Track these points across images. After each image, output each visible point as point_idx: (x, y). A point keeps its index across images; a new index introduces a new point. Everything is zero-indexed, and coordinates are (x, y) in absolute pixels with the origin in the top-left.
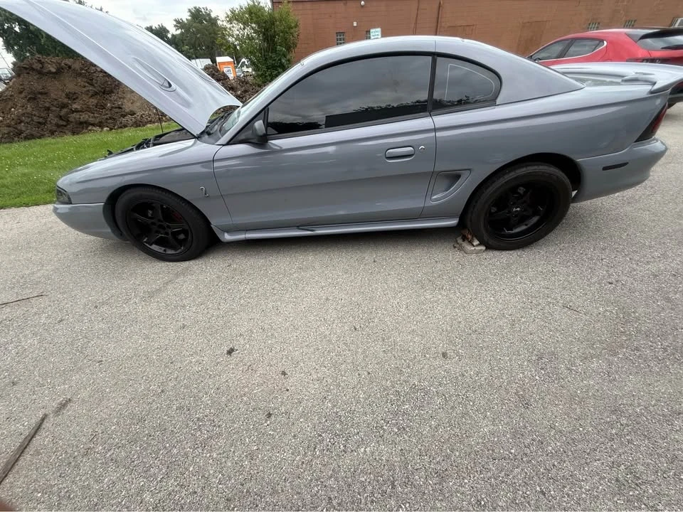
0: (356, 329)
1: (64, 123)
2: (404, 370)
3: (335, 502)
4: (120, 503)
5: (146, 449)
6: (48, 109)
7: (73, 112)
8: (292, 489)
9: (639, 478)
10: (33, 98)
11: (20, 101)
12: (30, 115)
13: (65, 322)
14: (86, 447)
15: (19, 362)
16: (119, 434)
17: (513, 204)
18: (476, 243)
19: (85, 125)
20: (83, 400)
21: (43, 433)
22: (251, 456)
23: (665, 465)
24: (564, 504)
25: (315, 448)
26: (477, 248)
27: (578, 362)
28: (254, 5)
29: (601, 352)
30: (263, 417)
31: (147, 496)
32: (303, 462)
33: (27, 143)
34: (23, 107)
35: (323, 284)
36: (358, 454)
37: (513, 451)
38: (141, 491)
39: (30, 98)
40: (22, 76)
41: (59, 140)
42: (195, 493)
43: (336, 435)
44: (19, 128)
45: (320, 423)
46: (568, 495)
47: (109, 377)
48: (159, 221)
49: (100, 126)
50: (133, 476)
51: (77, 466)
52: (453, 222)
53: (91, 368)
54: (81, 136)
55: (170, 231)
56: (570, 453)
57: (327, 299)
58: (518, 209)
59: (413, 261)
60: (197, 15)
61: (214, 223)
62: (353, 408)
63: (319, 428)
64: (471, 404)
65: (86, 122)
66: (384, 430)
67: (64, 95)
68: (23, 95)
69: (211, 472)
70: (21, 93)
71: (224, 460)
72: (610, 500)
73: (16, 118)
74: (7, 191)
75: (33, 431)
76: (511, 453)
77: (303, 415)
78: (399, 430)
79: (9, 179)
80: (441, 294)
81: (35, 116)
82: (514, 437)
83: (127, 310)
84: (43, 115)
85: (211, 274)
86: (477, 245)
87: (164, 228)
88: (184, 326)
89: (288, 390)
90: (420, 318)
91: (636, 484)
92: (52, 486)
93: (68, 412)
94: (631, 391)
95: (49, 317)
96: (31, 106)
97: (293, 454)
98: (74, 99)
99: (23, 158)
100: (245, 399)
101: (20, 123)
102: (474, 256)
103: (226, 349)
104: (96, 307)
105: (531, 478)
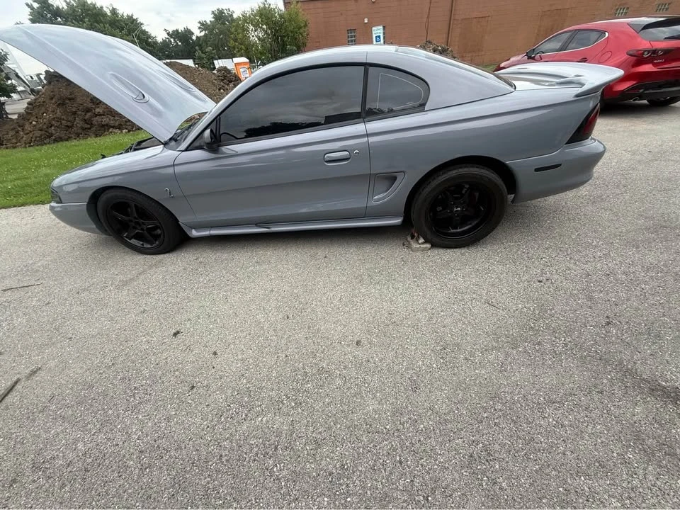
0: (288, 318)
1: (89, 126)
2: (318, 355)
3: (224, 459)
4: (59, 449)
5: (88, 409)
6: (75, 113)
7: (96, 115)
8: (193, 447)
9: (491, 455)
10: (61, 104)
11: (52, 107)
12: (59, 119)
13: (50, 305)
14: (43, 405)
15: (9, 336)
16: (71, 396)
17: (454, 204)
18: (421, 240)
19: (106, 128)
20: (50, 369)
21: (14, 393)
22: (168, 419)
23: (520, 446)
24: (416, 472)
25: (221, 416)
26: (422, 246)
27: (478, 353)
28: (265, 8)
29: (503, 346)
30: (187, 388)
31: (80, 445)
32: (208, 427)
33: (54, 146)
34: (54, 111)
35: (273, 277)
36: (256, 422)
37: (388, 427)
38: (77, 440)
39: (59, 104)
40: (52, 83)
41: (82, 142)
42: (117, 445)
43: (242, 406)
44: (50, 132)
45: (232, 395)
46: (422, 465)
47: (74, 352)
48: (135, 218)
49: (119, 129)
50: (74, 429)
51: (34, 420)
52: (397, 221)
53: (62, 343)
54: (102, 137)
55: (145, 227)
56: (438, 432)
57: (272, 291)
58: (459, 209)
59: (361, 257)
60: (220, 16)
61: (182, 220)
62: (263, 385)
63: (229, 400)
64: (366, 385)
65: (107, 125)
66: (283, 404)
67: (89, 100)
68: (53, 101)
69: (134, 430)
70: (52, 99)
71: (146, 421)
72: (457, 471)
73: (47, 123)
74: (29, 189)
75: (6, 392)
76: (386, 429)
77: (221, 389)
78: (296, 404)
79: (33, 179)
80: (375, 288)
81: (63, 119)
82: (394, 414)
83: (102, 296)
84: (70, 119)
85: (179, 266)
86: (422, 243)
87: (140, 226)
88: (144, 311)
89: (214, 368)
90: (348, 309)
91: (487, 461)
92: (12, 434)
93: (37, 378)
94: (517, 381)
95: (39, 301)
96: (60, 112)
97: (202, 419)
98: (98, 104)
99: (49, 160)
100: (177, 373)
101: (51, 127)
102: (419, 254)
103: (174, 331)
104: (78, 293)
105: (395, 450)
